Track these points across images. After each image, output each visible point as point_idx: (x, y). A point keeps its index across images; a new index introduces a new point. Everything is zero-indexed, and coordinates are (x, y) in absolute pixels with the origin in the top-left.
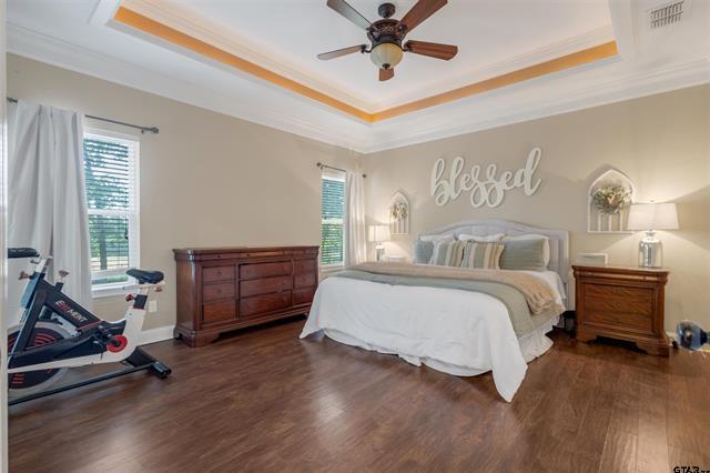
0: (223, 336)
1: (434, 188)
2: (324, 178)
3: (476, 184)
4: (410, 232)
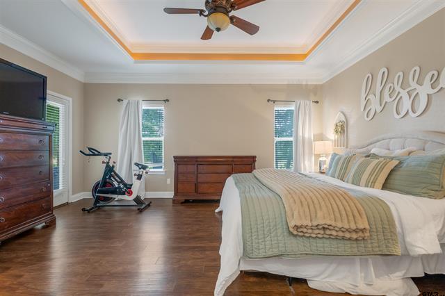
0: (187, 201)
1: (363, 103)
2: (276, 109)
3: (399, 93)
4: (347, 147)
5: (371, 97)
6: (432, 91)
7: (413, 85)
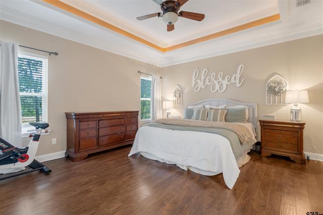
0: (90, 156)
1: (194, 83)
2: (141, 78)
3: (213, 82)
4: (182, 104)
5: (198, 81)
6: (228, 84)
7: (220, 79)
